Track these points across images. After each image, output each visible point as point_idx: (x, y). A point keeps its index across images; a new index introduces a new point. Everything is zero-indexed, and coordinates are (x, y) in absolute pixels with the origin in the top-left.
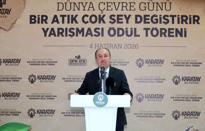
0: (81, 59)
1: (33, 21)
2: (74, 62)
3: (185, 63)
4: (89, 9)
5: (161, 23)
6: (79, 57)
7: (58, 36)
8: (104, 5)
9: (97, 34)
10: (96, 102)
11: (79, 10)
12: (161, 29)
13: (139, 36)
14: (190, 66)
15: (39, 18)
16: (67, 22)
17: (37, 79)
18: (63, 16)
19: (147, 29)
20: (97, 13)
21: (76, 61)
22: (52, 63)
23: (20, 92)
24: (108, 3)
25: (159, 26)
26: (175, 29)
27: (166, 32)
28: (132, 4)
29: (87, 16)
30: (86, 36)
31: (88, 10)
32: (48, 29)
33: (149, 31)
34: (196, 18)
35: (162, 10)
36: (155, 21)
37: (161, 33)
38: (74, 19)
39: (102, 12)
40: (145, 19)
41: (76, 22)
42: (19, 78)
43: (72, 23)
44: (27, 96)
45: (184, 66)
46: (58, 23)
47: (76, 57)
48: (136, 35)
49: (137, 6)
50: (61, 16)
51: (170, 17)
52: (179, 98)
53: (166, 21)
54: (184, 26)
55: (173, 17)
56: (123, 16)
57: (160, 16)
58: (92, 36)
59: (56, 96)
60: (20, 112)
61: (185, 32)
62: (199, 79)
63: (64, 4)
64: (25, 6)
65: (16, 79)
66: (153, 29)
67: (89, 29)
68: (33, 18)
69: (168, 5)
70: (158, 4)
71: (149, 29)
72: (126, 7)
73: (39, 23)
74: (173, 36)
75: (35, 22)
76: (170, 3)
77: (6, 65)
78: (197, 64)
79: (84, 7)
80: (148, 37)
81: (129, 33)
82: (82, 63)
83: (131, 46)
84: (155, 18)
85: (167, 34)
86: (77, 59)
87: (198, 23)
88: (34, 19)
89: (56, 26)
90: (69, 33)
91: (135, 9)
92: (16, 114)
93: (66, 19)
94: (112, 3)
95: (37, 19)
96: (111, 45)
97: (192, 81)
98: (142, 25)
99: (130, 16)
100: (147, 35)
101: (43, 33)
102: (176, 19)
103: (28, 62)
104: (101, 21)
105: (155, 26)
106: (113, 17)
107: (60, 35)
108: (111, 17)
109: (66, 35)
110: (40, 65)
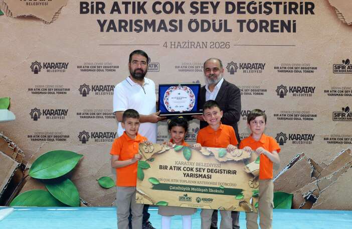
0: (151, 62)
1: (85, 10)
3: (294, 68)
5: (260, 13)
6: (149, 60)
7: (120, 31)
9: (173, 28)
12: (261, 22)
13: (230, 31)
14: (301, 72)
15: (92, 6)
16: (132, 12)
17: (91, 90)
18: (126, 4)
19: (241, 22)
22: (111, 69)
23: (67, 109)
25: (258, 17)
26: (280, 22)
27: (267, 25)
29: (160, 3)
30: (158, 31)
32: (105, 21)
33: (245, 25)
34: (310, 6)
36: (253, 10)
37: (261, 27)
38: (141, 8)
40: (239, 7)
41: (145, 12)
42: (66, 90)
43: (139, 12)
44: (78, 114)
45: (292, 72)
46: (120, 12)
48: (226, 30)
50: (123, 3)
51: (273, 4)
52: (285, 115)
53: (268, 10)
54: (292, 17)
55: (278, 4)
56: (209, 3)
57: (260, 3)
58: (166, 30)
60: (68, 137)
61: (294, 25)
62: (313, 90)
65: (62, 91)
66: (250, 21)
67: (162, 22)
68: (84, 5)
71: (245, 21)
73: (92, 13)
74: (277, 31)
75: (87, 12)
77: (48, 71)
78: (310, 70)
80: (243, 33)
81: (217, 27)
82: (153, 68)
83: (220, 45)
84: (252, 6)
85: (269, 28)
87: (312, 13)
88: (86, 8)
89: (116, 17)
90: (134, 27)
92: (62, 138)
93: (130, 7)
95: (90, 7)
96: (193, 44)
98: (235, 16)
99: (218, 3)
100: (241, 30)
101: (99, 27)
102: (281, 7)
103: (78, 67)
104: (179, 11)
105: (252, 17)
106: (195, 5)
107: (122, 29)
108: (192, 5)
109: (131, 30)
110: (94, 71)
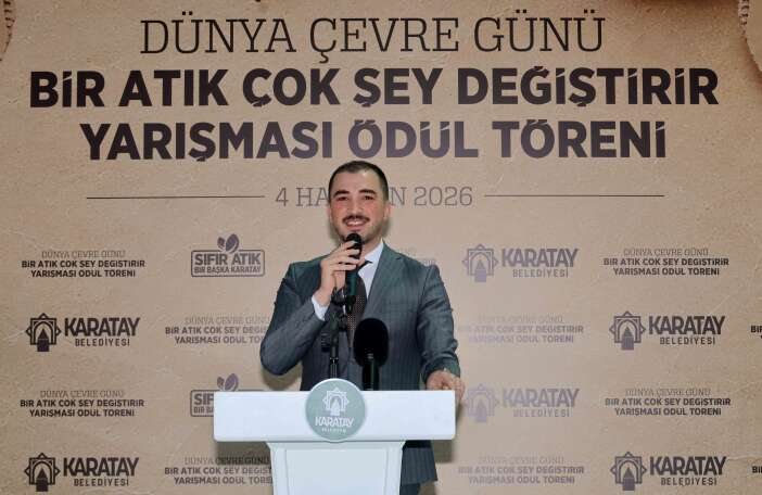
0: (240, 247)
1: (44, 96)
2: (213, 264)
3: (661, 262)
4: (271, 45)
5: (561, 100)
6: (233, 241)
7: (148, 155)
8: (334, 28)
9: (304, 147)
10: (317, 421)
11: (230, 49)
12: (564, 126)
13: (474, 153)
14: (681, 272)
15: (67, 85)
16: (182, 100)
17: (63, 331)
18: (166, 76)
19: (505, 127)
20: (306, 61)
21: (221, 259)
22: (122, 268)
24: (350, 23)
25: (553, 113)
26: (618, 126)
27: (582, 136)
28: (445, 27)
29: (265, 74)
30: (258, 157)
31: (270, 50)
32: (104, 128)
33: (516, 135)
34: (703, 81)
35: (566, 48)
36: (539, 93)
37: (565, 143)
38: (209, 87)
39: (324, 59)
40: (498, 85)
41: (221, 101)
43: (204, 102)
44: (23, 403)
45: (656, 272)
46: (147, 102)
47: (221, 241)
48: (461, 152)
49: (464, 34)
50: (158, 74)
51: (598, 75)
52: (638, 402)
53: (582, 94)
54: (654, 111)
55: (610, 74)
56: (411, 73)
57: (560, 71)
58: (284, 154)
59: (141, 403)
61: (661, 136)
62: (719, 326)
63: (171, 28)
64: (10, 35)
66: (531, 126)
67: (273, 129)
68: (44, 82)
69: (589, 27)
70: (548, 25)
71: (515, 125)
72: (420, 36)
73: (67, 103)
74: (611, 153)
75: (52, 101)
76: (600, 20)
78: (708, 266)
79: (252, 40)
80: (512, 159)
81: (435, 143)
82: (247, 264)
83: (445, 196)
84: (537, 80)
85: (587, 145)
86: (224, 251)
87: (712, 100)
88: (49, 89)
89: (137, 116)
90: (190, 144)
91: (457, 43)
93: (178, 86)
94: (364, 20)
95: (59, 88)
97: (690, 333)
98: (488, 111)
99: (436, 73)
100: (506, 151)
101: (87, 147)
102: (621, 84)
103: (24, 264)
105: (537, 112)
106: (368, 79)
107: (155, 152)
108: (359, 78)
109: (180, 154)
110: (72, 274)
